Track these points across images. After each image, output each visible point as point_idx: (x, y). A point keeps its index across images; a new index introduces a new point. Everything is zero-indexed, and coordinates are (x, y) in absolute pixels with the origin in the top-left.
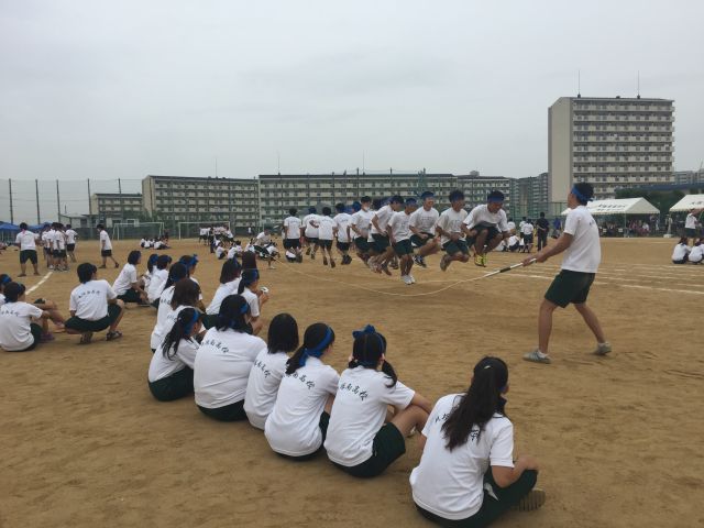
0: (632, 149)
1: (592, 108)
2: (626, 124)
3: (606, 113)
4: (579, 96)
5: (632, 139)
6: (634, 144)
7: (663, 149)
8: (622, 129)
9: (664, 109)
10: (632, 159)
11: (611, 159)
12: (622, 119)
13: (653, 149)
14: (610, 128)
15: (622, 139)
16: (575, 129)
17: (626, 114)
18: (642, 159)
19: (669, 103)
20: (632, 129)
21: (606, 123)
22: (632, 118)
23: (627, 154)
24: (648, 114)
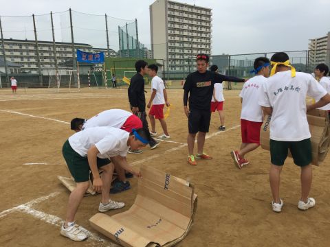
0: (195, 34)
1: (176, 7)
2: (192, 19)
3: (183, 12)
5: (195, 29)
6: (196, 32)
7: (208, 36)
8: (190, 22)
9: (208, 13)
10: (195, 40)
11: (185, 39)
12: (190, 16)
13: (203, 35)
14: (185, 21)
15: (190, 28)
17: (192, 13)
18: (199, 41)
20: (195, 23)
21: (183, 18)
22: (195, 17)
23: (192, 37)
24: (201, 15)
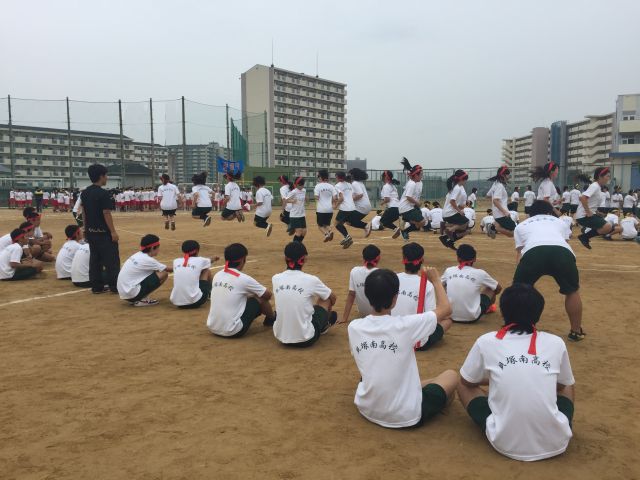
0: (318, 126)
1: (288, 80)
2: (314, 101)
3: (298, 87)
4: (272, 66)
5: (318, 116)
6: (320, 121)
7: (339, 129)
8: (311, 105)
9: (340, 91)
11: (303, 134)
12: (311, 95)
13: (332, 128)
14: (303, 103)
15: (311, 115)
16: (275, 98)
17: (314, 91)
18: (325, 136)
19: (342, 87)
20: (318, 106)
21: (299, 97)
22: (318, 96)
23: (315, 130)
24: (329, 94)
